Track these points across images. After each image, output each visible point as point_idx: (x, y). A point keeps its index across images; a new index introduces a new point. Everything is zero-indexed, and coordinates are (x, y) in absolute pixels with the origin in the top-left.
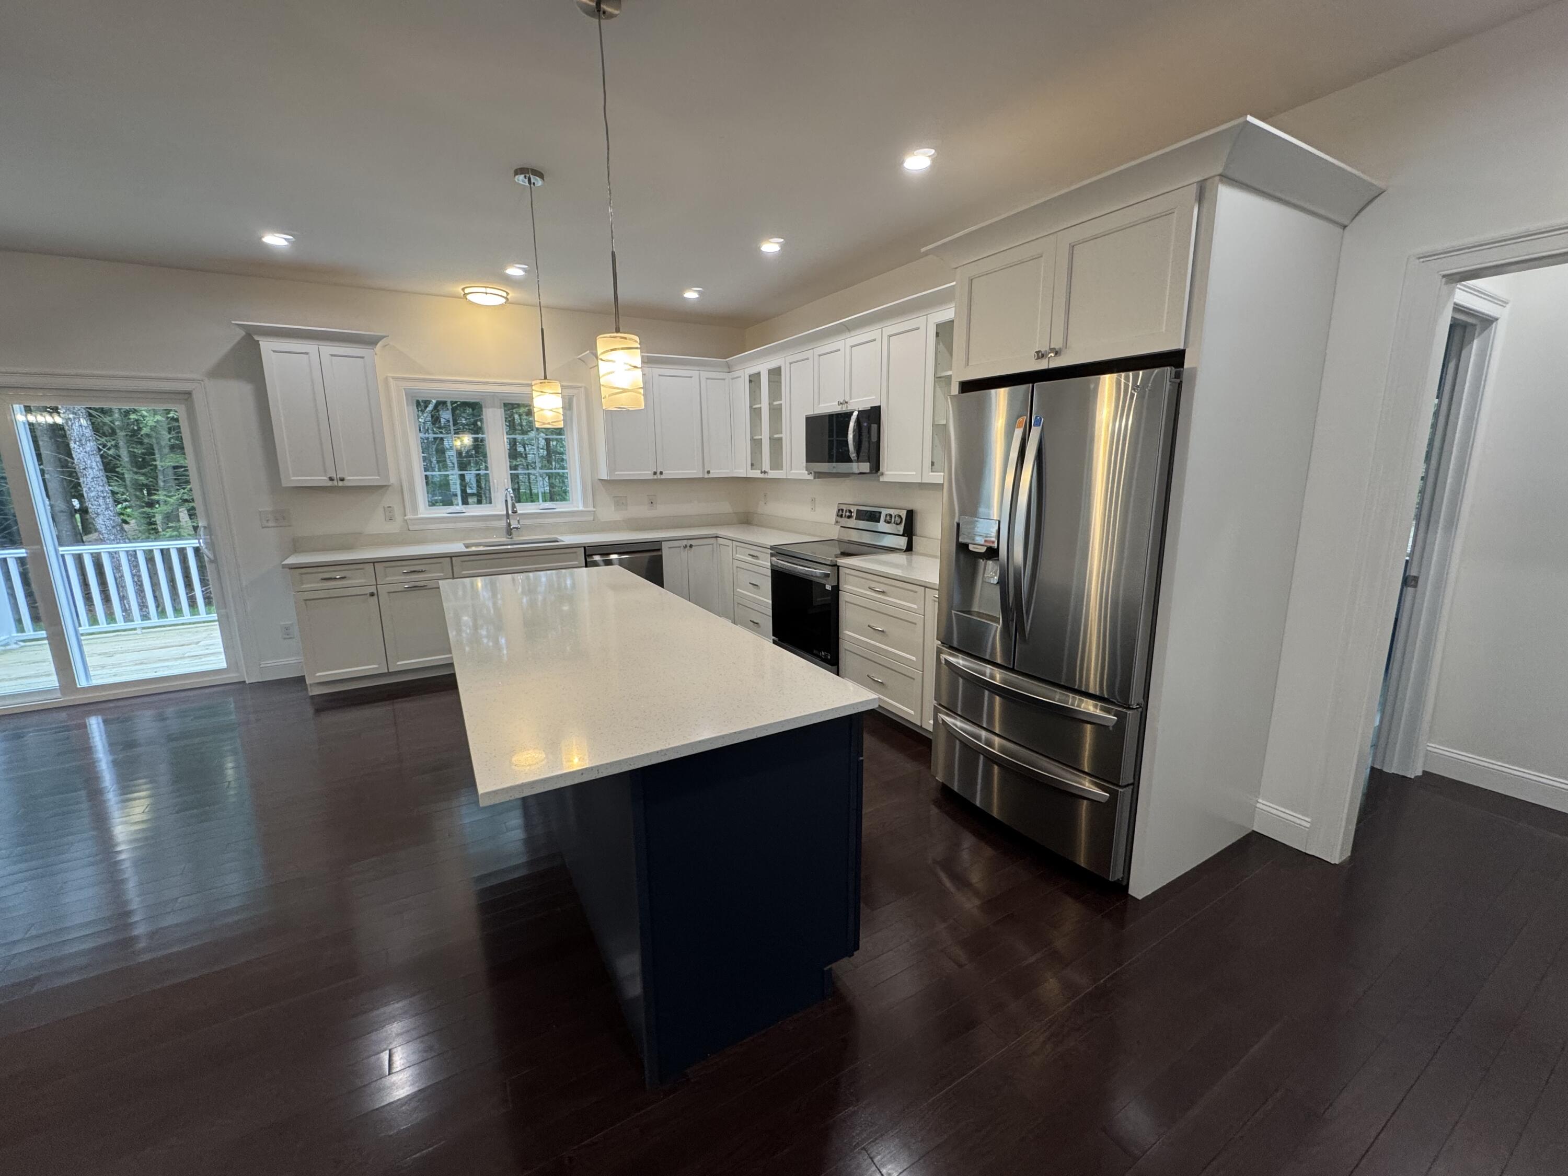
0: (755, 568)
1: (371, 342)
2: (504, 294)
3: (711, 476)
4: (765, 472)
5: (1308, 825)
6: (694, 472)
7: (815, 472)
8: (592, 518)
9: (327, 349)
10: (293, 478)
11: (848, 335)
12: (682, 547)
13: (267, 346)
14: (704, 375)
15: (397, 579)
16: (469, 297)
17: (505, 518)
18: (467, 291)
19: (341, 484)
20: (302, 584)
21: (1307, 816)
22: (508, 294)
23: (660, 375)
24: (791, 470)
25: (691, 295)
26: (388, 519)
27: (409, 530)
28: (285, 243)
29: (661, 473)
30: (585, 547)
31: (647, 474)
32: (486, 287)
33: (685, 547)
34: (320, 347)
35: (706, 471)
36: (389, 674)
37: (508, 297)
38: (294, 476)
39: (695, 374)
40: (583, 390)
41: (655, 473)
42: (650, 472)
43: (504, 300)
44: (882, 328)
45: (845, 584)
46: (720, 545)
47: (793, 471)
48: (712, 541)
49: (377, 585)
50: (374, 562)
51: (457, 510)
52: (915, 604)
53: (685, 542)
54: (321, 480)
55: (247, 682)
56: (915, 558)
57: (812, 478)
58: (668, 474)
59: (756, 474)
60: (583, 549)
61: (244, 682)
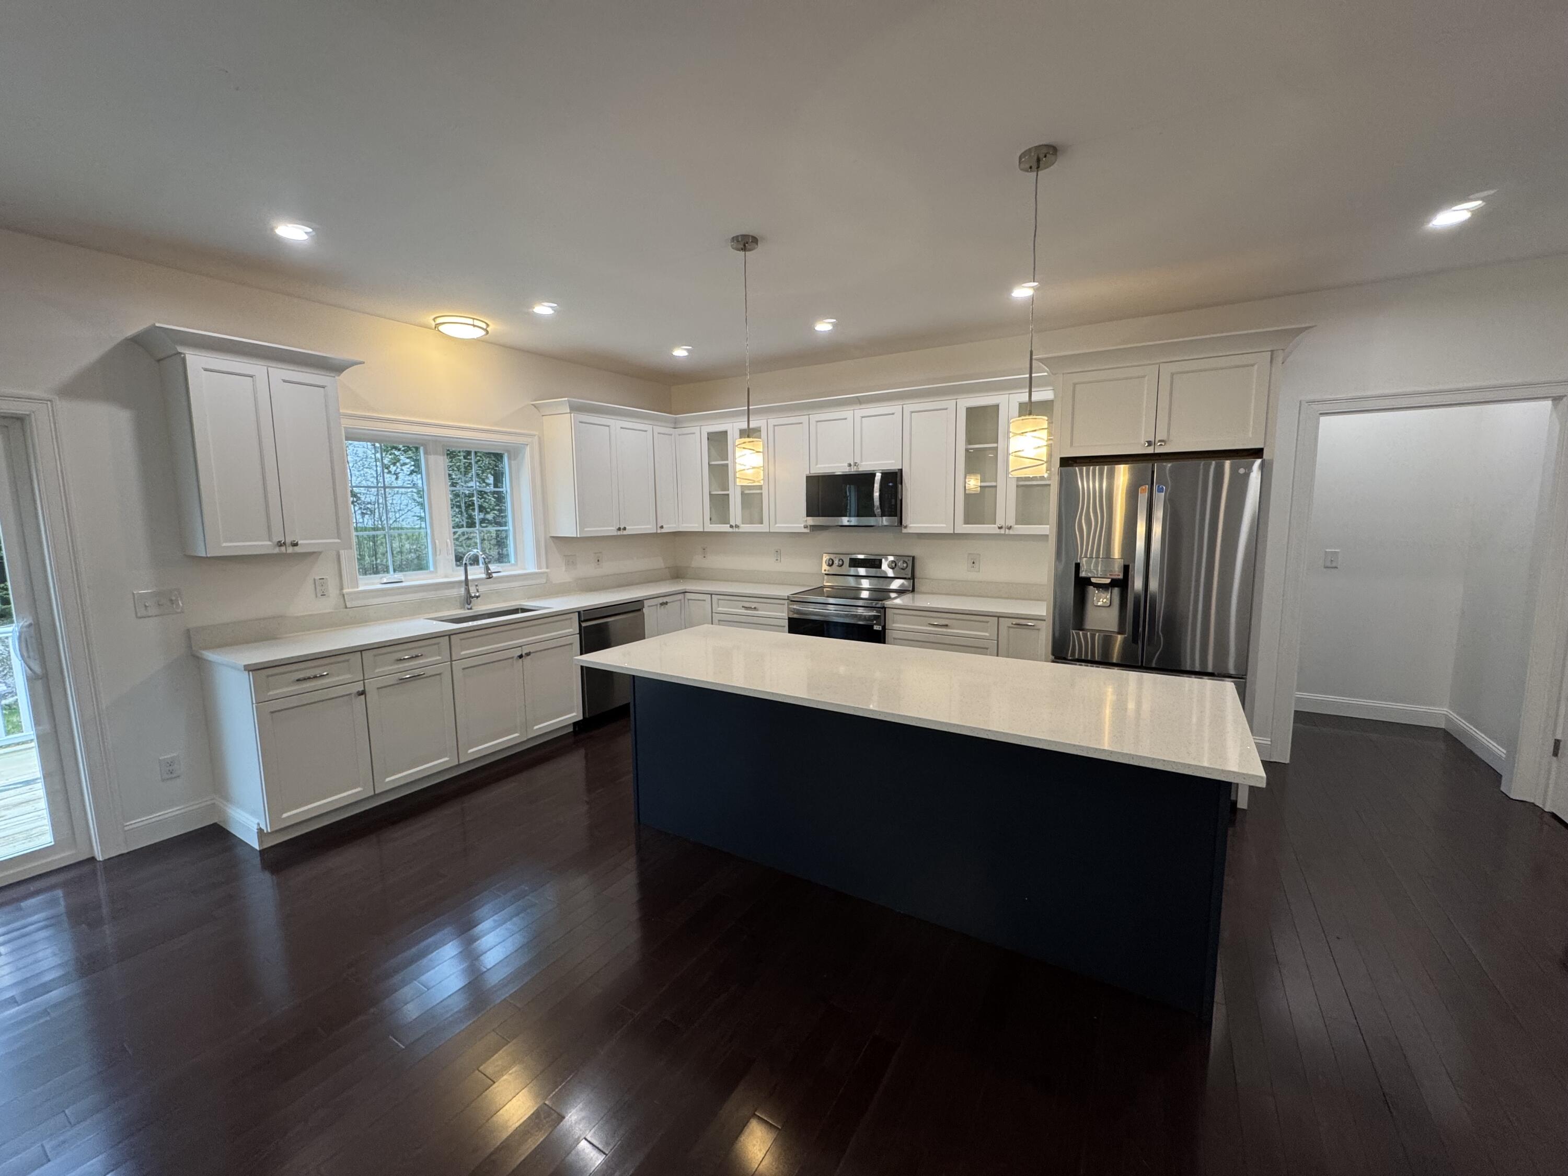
0: (755, 620)
1: (335, 368)
2: (484, 326)
3: (663, 531)
4: (737, 526)
5: (1269, 743)
6: (650, 528)
7: (810, 526)
8: (544, 581)
9: (279, 373)
10: (224, 544)
11: (858, 407)
12: (659, 605)
13: (196, 361)
14: (658, 429)
15: (386, 670)
16: (441, 328)
17: (464, 584)
18: (439, 321)
19: (290, 550)
20: (269, 690)
21: (1268, 737)
22: (488, 325)
23: (621, 428)
24: (776, 523)
25: (680, 352)
26: (319, 595)
27: (346, 608)
28: (305, 237)
29: (625, 529)
30: (579, 612)
31: (611, 530)
32: (474, 319)
33: (662, 604)
34: (269, 368)
35: (659, 525)
36: (375, 796)
37: (488, 329)
38: (224, 542)
39: (649, 428)
40: (536, 437)
41: (619, 529)
42: (612, 528)
43: (483, 333)
44: (903, 405)
45: (894, 623)
46: (689, 600)
47: (777, 525)
48: (681, 597)
49: (364, 680)
50: (362, 650)
51: (395, 578)
52: (986, 632)
53: (661, 600)
54: (263, 545)
55: (100, 858)
56: (917, 596)
57: (809, 531)
58: (632, 529)
59: (725, 528)
60: (577, 613)
61: (92, 859)
